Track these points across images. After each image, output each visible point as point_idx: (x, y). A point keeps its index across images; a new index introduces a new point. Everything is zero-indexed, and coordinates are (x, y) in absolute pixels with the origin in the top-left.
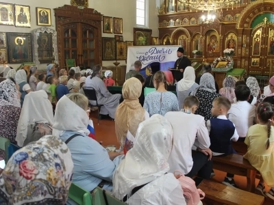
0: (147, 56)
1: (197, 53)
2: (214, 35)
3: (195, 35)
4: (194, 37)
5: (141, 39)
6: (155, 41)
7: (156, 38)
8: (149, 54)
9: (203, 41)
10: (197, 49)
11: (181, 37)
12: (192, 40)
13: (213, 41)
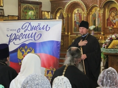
0: (19, 34)
1: (95, 29)
2: (114, 8)
3: (92, 8)
4: (91, 10)
5: (31, 13)
6: (47, 16)
7: (48, 12)
8: (22, 31)
9: (101, 15)
10: (95, 24)
11: (76, 11)
12: (88, 14)
13: (113, 14)
